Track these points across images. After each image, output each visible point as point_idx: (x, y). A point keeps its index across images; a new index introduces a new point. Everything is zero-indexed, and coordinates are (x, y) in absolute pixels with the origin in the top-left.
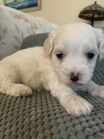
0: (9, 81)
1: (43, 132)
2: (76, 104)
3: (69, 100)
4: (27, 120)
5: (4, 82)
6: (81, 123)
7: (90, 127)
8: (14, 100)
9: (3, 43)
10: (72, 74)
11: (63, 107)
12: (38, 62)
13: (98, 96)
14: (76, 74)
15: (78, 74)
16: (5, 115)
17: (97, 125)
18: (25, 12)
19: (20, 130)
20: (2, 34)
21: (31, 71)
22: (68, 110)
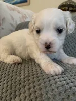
0: (6, 53)
1: (29, 85)
2: (51, 67)
3: (47, 65)
4: (18, 78)
5: (2, 54)
6: (54, 79)
7: (61, 82)
8: (9, 66)
9: (3, 29)
10: (46, 44)
11: (43, 70)
12: (25, 39)
13: (68, 64)
14: (48, 44)
15: (50, 43)
16: (3, 75)
17: (65, 80)
18: (19, 6)
19: (13, 84)
20: (1, 22)
21: (21, 46)
22: (46, 72)
